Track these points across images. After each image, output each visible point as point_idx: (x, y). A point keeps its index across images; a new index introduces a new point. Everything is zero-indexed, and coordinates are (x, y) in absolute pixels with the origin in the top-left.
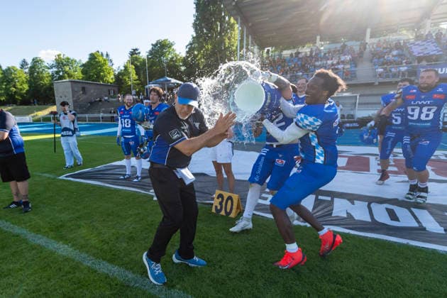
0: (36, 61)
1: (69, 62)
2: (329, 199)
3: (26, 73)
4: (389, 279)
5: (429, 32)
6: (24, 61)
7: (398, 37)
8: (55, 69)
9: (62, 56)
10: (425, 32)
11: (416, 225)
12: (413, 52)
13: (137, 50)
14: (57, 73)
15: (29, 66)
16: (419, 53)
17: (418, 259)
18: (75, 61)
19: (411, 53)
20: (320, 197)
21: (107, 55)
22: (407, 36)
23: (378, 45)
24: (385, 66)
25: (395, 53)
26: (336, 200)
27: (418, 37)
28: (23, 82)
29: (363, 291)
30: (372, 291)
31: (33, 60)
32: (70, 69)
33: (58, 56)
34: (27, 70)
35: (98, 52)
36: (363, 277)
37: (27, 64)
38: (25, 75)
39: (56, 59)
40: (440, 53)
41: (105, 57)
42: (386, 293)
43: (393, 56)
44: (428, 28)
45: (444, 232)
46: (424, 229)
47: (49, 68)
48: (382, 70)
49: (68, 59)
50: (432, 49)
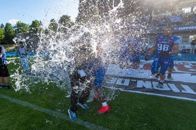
0: (8, 25)
1: (23, 25)
2: (135, 80)
3: (3, 30)
4: (158, 109)
5: (178, 12)
6: (2, 24)
7: (165, 14)
8: (16, 28)
9: (20, 22)
10: (176, 12)
11: (169, 89)
12: (171, 21)
13: (54, 19)
14: (18, 30)
15: (5, 27)
16: (173, 21)
17: (169, 102)
18: (26, 25)
19: (170, 21)
20: (132, 80)
21: (40, 22)
22: (168, 14)
23: (157, 18)
24: (160, 26)
25: (164, 21)
26: (138, 81)
27: (173, 14)
28: (2, 34)
29: (147, 114)
30: (151, 114)
31: (6, 24)
32: (23, 28)
33: (18, 22)
34: (4, 29)
35: (36, 20)
36: (147, 109)
37: (4, 26)
38: (3, 31)
39: (17, 24)
40: (182, 21)
41: (39, 23)
42: (156, 115)
43: (163, 22)
44: (177, 11)
45: (180, 92)
46: (172, 91)
47: (14, 28)
48: (158, 28)
49: (23, 23)
50: (178, 20)
